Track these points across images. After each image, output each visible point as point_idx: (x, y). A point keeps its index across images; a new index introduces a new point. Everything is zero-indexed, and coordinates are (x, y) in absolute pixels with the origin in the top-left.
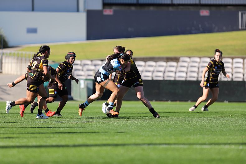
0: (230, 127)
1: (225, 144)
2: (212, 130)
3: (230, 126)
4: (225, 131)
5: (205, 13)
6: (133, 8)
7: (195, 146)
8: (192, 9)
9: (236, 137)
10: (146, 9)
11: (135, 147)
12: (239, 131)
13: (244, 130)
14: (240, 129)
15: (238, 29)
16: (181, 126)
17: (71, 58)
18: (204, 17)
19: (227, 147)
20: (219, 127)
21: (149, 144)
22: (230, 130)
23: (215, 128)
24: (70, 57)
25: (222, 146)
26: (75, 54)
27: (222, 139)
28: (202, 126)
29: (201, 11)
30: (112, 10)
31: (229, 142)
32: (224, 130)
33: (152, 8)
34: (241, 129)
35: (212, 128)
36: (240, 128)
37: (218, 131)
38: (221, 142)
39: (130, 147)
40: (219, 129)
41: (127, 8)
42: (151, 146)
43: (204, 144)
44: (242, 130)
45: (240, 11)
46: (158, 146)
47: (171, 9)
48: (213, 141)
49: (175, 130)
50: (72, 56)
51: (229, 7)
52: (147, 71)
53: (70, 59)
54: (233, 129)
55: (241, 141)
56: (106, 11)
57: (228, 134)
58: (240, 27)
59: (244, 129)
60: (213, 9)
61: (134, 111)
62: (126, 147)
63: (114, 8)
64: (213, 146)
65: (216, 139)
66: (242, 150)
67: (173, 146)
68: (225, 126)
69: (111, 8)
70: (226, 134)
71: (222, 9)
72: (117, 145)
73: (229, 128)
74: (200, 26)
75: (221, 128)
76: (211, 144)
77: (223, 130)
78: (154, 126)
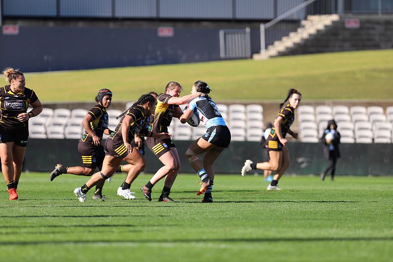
0: (206, 214)
1: (198, 241)
2: (178, 219)
3: (205, 212)
4: (197, 221)
5: (166, 32)
6: (51, 24)
7: (150, 245)
8: (145, 25)
9: (215, 230)
10: (72, 25)
11: (53, 247)
12: (220, 220)
13: (229, 218)
14: (222, 217)
15: (219, 59)
16: (129, 212)
17: (105, 97)
18: (165, 39)
19: (201, 245)
20: (189, 214)
21: (76, 242)
22: (206, 218)
23: (182, 216)
24: (103, 97)
25: (193, 244)
26: (110, 92)
27: (193, 233)
28: (162, 212)
29: (160, 29)
30: (17, 26)
31: (205, 237)
32: (197, 219)
33: (81, 24)
34: (224, 217)
35: (178, 216)
36: (222, 215)
37: (186, 221)
38: (191, 237)
39: (46, 247)
40: (188, 217)
41: (41, 23)
42: (80, 245)
43: (165, 241)
44: (226, 219)
45: (223, 29)
46: (90, 245)
47: (111, 25)
48: (179, 237)
49: (118, 219)
50: (106, 95)
51: (205, 24)
52: (73, 125)
53: (103, 100)
54: (210, 217)
55: (223, 237)
56: (7, 29)
57: (202, 225)
58: (222, 55)
59: (228, 216)
60: (180, 25)
61: (54, 188)
62: (39, 246)
63: (20, 23)
64: (178, 245)
65: (184, 233)
66: (224, 250)
67: (114, 245)
68: (198, 212)
69: (15, 24)
70: (200, 225)
71: (194, 26)
72: (24, 244)
73: (204, 215)
74: (159, 53)
75: (192, 216)
76: (175, 241)
77: (194, 219)
78: (84, 212)
